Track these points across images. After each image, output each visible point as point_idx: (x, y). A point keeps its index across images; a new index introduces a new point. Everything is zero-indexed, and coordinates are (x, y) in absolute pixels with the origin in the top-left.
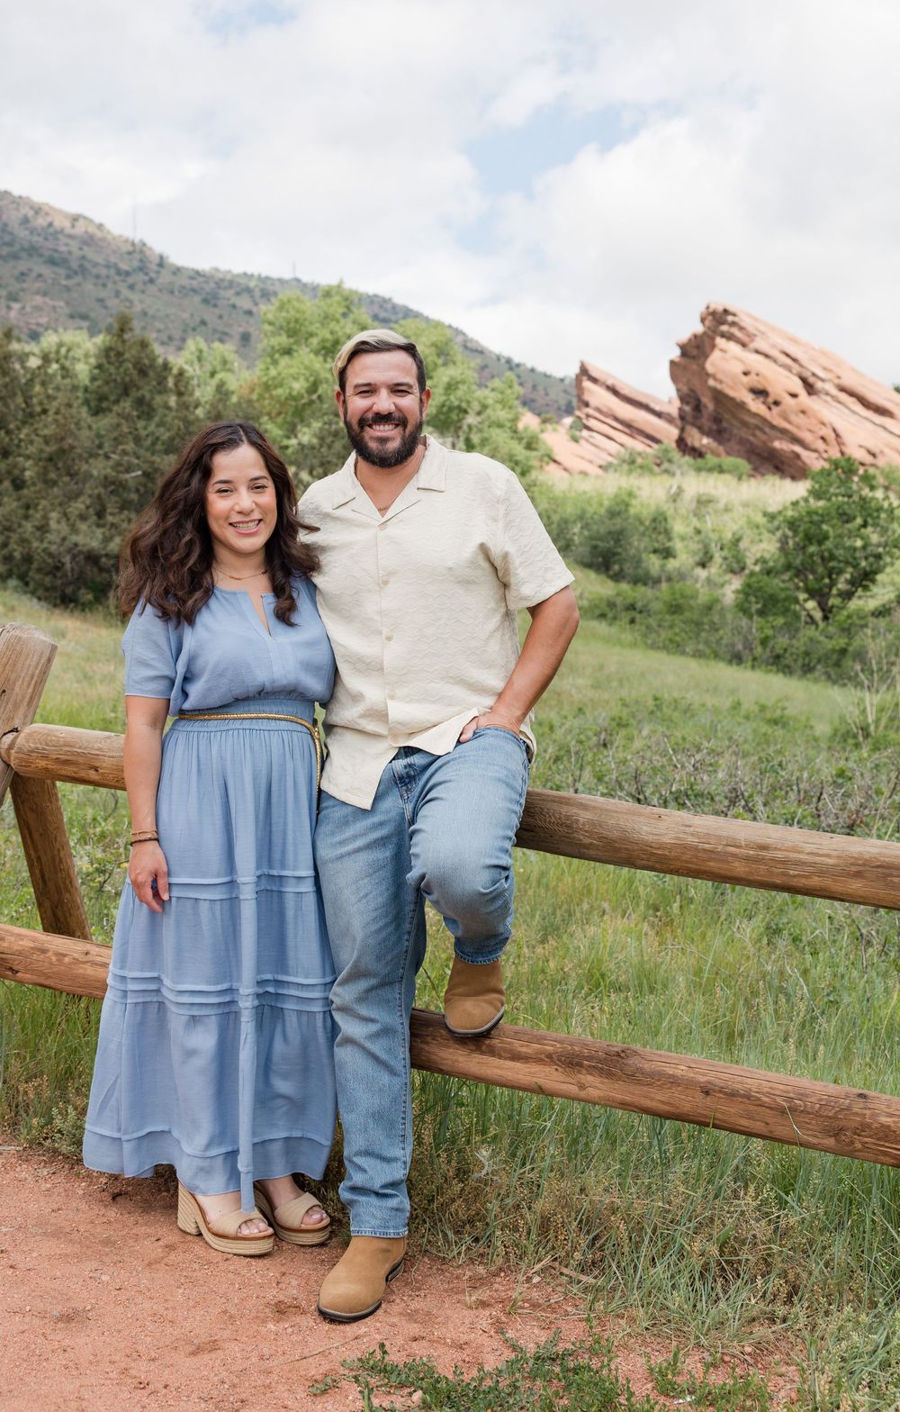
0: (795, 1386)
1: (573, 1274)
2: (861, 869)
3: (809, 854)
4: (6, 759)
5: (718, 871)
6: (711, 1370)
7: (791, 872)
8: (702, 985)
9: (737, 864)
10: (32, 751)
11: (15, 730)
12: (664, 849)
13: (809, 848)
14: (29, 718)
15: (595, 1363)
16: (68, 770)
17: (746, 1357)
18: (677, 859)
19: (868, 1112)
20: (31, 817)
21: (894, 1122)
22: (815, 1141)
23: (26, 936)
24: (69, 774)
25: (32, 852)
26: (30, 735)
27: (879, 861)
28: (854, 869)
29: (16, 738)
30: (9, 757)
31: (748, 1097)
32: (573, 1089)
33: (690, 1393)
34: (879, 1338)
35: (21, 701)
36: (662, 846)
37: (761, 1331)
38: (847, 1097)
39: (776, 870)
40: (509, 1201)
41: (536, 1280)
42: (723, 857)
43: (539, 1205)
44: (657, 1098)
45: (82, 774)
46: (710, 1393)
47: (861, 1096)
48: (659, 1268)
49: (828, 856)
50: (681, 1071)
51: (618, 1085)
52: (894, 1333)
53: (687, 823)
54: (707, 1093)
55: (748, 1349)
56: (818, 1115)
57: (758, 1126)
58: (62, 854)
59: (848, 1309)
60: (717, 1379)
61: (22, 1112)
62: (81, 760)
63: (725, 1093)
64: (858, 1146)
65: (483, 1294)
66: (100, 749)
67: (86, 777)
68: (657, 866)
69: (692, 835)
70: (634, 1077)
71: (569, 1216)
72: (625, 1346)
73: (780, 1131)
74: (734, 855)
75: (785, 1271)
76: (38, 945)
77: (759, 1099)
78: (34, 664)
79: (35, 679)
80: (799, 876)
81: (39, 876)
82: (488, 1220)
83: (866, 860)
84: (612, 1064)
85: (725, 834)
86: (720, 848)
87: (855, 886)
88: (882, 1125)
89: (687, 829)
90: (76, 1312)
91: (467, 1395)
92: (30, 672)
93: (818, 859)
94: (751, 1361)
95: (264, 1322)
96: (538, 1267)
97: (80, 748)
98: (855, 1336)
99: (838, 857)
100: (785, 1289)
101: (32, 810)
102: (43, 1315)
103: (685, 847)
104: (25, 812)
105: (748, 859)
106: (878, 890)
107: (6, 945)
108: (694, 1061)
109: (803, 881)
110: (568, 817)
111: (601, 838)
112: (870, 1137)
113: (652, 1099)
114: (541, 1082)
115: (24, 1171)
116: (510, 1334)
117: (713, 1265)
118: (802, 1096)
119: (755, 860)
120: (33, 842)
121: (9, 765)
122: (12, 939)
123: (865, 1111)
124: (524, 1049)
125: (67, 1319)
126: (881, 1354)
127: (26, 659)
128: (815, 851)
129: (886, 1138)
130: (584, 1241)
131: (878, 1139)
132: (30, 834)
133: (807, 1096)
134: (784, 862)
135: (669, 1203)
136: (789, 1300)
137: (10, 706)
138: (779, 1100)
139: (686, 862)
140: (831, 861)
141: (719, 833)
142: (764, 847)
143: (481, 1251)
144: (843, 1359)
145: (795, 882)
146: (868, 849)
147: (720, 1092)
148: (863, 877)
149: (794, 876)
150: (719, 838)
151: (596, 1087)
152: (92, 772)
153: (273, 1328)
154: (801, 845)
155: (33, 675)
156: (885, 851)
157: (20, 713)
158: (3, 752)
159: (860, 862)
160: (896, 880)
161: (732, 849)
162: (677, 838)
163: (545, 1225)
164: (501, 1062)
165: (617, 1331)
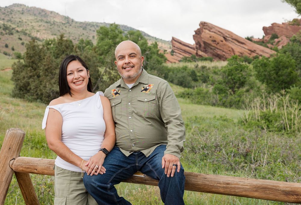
2: (257, 188)
3: (241, 185)
4: (11, 168)
5: (215, 191)
7: (237, 191)
9: (220, 189)
10: (18, 165)
11: (14, 159)
13: (241, 183)
14: (18, 155)
16: (29, 170)
20: (22, 182)
24: (29, 171)
25: (23, 191)
26: (17, 161)
27: (262, 186)
28: (255, 189)
29: (14, 161)
30: (12, 167)
35: (15, 150)
36: (198, 184)
39: (232, 190)
42: (217, 187)
45: (33, 171)
49: (247, 185)
53: (205, 177)
62: (32, 167)
66: (37, 164)
67: (34, 172)
68: (197, 190)
69: (207, 181)
74: (220, 187)
78: (18, 139)
79: (19, 144)
80: (239, 192)
81: (25, 198)
83: (258, 186)
85: (217, 180)
86: (215, 185)
87: (256, 194)
89: (205, 179)
92: (17, 142)
93: (244, 187)
97: (31, 164)
99: (250, 186)
101: (21, 180)
103: (205, 185)
104: (20, 181)
105: (224, 187)
106: (263, 195)
109: (241, 193)
119: (226, 188)
120: (23, 189)
121: (12, 169)
127: (16, 138)
128: (243, 184)
132: (22, 186)
134: (234, 188)
137: (12, 152)
140: (248, 187)
141: (215, 180)
142: (228, 184)
145: (238, 194)
146: (258, 183)
148: (258, 192)
149: (238, 192)
150: (215, 182)
152: (35, 170)
154: (239, 182)
155: (18, 143)
156: (264, 183)
157: (15, 154)
158: (10, 165)
159: (257, 187)
160: (268, 192)
161: (219, 185)
162: (202, 182)
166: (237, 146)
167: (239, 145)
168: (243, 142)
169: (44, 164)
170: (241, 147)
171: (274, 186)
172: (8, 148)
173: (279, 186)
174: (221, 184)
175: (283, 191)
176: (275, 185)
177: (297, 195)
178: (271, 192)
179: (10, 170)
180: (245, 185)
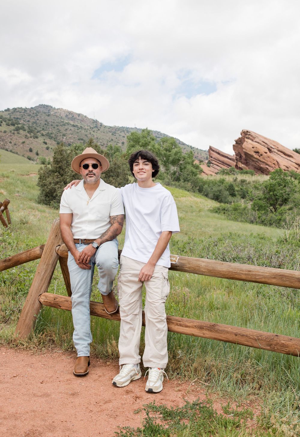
0: (260, 411)
1: (203, 383)
2: (275, 276)
3: (261, 273)
5: (238, 278)
6: (238, 407)
7: (257, 277)
8: (239, 307)
9: (243, 276)
10: (64, 250)
11: (60, 245)
12: (224, 272)
13: (262, 271)
15: (208, 406)
18: (227, 275)
19: (278, 340)
20: (64, 267)
21: (285, 342)
22: (264, 347)
23: (63, 298)
25: (65, 276)
26: (63, 246)
27: (280, 274)
28: (273, 276)
29: (60, 247)
30: (58, 252)
31: (247, 336)
32: (202, 335)
33: (233, 413)
34: (282, 399)
36: (223, 271)
37: (252, 397)
38: (273, 336)
39: (253, 277)
40: (186, 364)
41: (193, 384)
42: (239, 274)
43: (194, 365)
44: (223, 336)
46: (238, 413)
47: (277, 336)
48: (225, 381)
49: (266, 273)
50: (229, 330)
51: (213, 333)
52: (286, 397)
53: (230, 265)
54: (236, 335)
55: (248, 402)
56: (265, 341)
57: (250, 344)
59: (274, 391)
60: (240, 410)
61: (63, 342)
63: (241, 335)
64: (276, 349)
65: (180, 388)
68: (222, 276)
70: (217, 331)
71: (202, 368)
72: (216, 401)
73: (255, 345)
74: (242, 273)
75: (258, 382)
76: (66, 300)
77: (250, 337)
81: (67, 282)
82: (181, 369)
83: (276, 274)
84: (212, 328)
86: (238, 272)
87: (274, 281)
88: (282, 343)
89: (230, 267)
90: (75, 393)
91: (174, 414)
93: (264, 274)
94: (249, 405)
95: (123, 395)
96: (194, 381)
98: (276, 399)
99: (269, 273)
100: (258, 386)
101: (64, 266)
102: (67, 394)
103: (229, 272)
105: (246, 274)
106: (280, 282)
107: (58, 300)
108: (233, 327)
109: (260, 280)
110: (199, 264)
111: (208, 270)
112: (279, 346)
113: (222, 337)
114: (193, 333)
115: (64, 357)
116: (186, 398)
117: (239, 380)
118: (261, 336)
119: (248, 275)
120: (65, 273)
121: (58, 254)
122: (60, 298)
124: (189, 325)
125: (73, 394)
126: (283, 404)
129: (283, 347)
130: (206, 374)
131: (281, 347)
133: (262, 336)
134: (255, 275)
135: (228, 364)
136: (259, 389)
137: (58, 239)
138: (255, 337)
139: (230, 275)
141: (238, 268)
142: (249, 271)
143: (179, 377)
144: (273, 404)
145: (258, 280)
146: (277, 271)
148: (276, 278)
149: (258, 279)
151: (208, 334)
153: (125, 397)
154: (259, 270)
156: (281, 271)
158: (56, 251)
160: (284, 279)
162: (227, 269)
163: (196, 370)
164: (183, 328)
165: (214, 397)
166: (270, 259)
167: (272, 257)
170: (274, 259)
171: (290, 274)
172: (55, 236)
173: (295, 274)
174: (243, 271)
175: (298, 278)
178: (287, 279)
179: (56, 255)
180: (264, 273)
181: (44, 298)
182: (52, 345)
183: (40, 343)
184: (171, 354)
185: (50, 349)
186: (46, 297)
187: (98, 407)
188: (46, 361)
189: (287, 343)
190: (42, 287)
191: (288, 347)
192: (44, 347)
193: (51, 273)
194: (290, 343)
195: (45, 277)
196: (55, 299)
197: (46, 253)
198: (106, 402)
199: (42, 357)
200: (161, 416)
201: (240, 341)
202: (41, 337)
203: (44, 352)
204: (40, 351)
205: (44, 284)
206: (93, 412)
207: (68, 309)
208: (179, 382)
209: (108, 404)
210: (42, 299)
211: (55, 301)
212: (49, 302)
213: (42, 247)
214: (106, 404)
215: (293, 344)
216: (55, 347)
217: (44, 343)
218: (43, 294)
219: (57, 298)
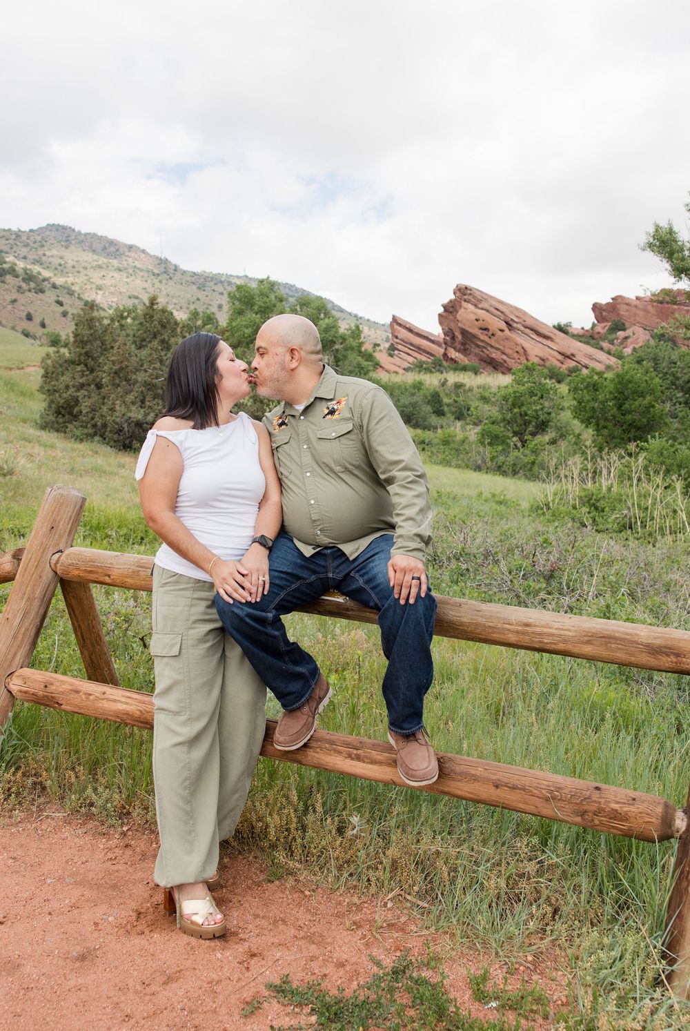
1: (414, 900)
2: (591, 638)
3: (556, 629)
4: (55, 570)
5: (498, 639)
7: (546, 641)
9: (510, 635)
10: (70, 566)
11: (61, 551)
12: (464, 626)
13: (557, 625)
14: (70, 544)
16: (92, 577)
17: (529, 965)
18: (471, 632)
19: (603, 801)
20: (74, 602)
21: (620, 807)
22: (566, 818)
23: (66, 682)
25: (76, 623)
26: (68, 555)
27: (602, 633)
28: (586, 639)
29: (60, 557)
30: (56, 568)
31: (524, 790)
33: (495, 999)
34: (616, 954)
35: (64, 533)
36: (462, 623)
37: (537, 943)
38: (588, 789)
39: (536, 640)
40: (372, 849)
41: (390, 904)
42: (501, 631)
43: (389, 853)
44: (465, 789)
45: (101, 579)
46: (508, 999)
47: (597, 788)
48: (469, 898)
49: (568, 630)
50: (479, 771)
52: (626, 950)
53: (478, 609)
54: (497, 787)
55: (530, 959)
56: (569, 802)
57: (531, 809)
58: (94, 622)
60: (514, 987)
61: (67, 790)
62: (99, 571)
63: (508, 787)
64: (597, 822)
65: (356, 917)
66: (111, 564)
67: (102, 581)
68: (459, 636)
69: (481, 617)
70: (449, 775)
71: (409, 860)
73: (545, 811)
74: (509, 630)
75: (549, 897)
76: (74, 688)
77: (531, 791)
78: (71, 510)
79: (72, 520)
80: (551, 643)
82: (358, 863)
83: (593, 633)
85: (502, 616)
86: (499, 625)
87: (588, 649)
88: (612, 809)
89: (478, 613)
90: (89, 951)
92: (69, 515)
93: (562, 632)
94: (532, 968)
95: (214, 950)
96: (390, 896)
97: (99, 563)
98: (601, 954)
99: (575, 631)
100: (549, 910)
101: (74, 597)
102: (66, 956)
103: (477, 624)
104: (69, 598)
105: (518, 632)
106: (603, 652)
108: (488, 764)
109: (553, 646)
112: (605, 817)
113: (461, 790)
115: (67, 832)
117: (503, 893)
118: (559, 789)
119: (523, 633)
120: (76, 617)
121: (56, 573)
122: (58, 684)
123: (600, 800)
124: (378, 757)
125: (82, 958)
127: (66, 508)
128: (560, 627)
129: (615, 818)
130: (419, 877)
131: (610, 819)
132: (73, 611)
133: (561, 789)
134: (541, 634)
136: (553, 919)
137: (57, 536)
138: (544, 792)
139: (478, 634)
140: (571, 634)
141: (498, 615)
142: (527, 625)
143: (354, 883)
144: (594, 970)
145: (548, 647)
146: (594, 625)
147: (506, 786)
148: (592, 644)
149: (548, 643)
150: (499, 619)
152: (107, 578)
153: (219, 956)
154: (551, 623)
155: (71, 517)
156: (606, 627)
157: (64, 540)
158: (52, 565)
159: (590, 634)
160: (613, 646)
161: (507, 626)
162: (472, 619)
163: (394, 865)
164: (365, 765)
165: (444, 946)
166: (531, 556)
167: (537, 553)
168: (545, 548)
169: (126, 564)
170: (541, 559)
171: (627, 634)
172: (49, 528)
173: (638, 635)
174: (511, 625)
175: (648, 645)
176: (630, 631)
177: (678, 655)
178: (620, 646)
179: (51, 574)
180: (565, 630)
181: (19, 682)
182: (39, 796)
183: (10, 795)
184: (333, 823)
185: (34, 809)
186: (25, 680)
187: (148, 998)
188: (22, 846)
189: (625, 809)
190: (15, 654)
191: (626, 820)
192: (20, 803)
193: (39, 619)
194: (632, 809)
195: (23, 630)
196: (46, 686)
197: (25, 570)
198: (169, 980)
199: (12, 833)
200: (314, 1019)
201: (506, 802)
202: (13, 779)
203: (19, 819)
204: (10, 817)
205: (19, 647)
206: (132, 1022)
207: (80, 711)
208: (356, 900)
209: (174, 985)
210: (15, 685)
211: (48, 690)
212: (33, 694)
213: (17, 556)
214: (168, 988)
215: (640, 813)
216: (48, 802)
217: (18, 794)
218: (16, 674)
219: (52, 684)
